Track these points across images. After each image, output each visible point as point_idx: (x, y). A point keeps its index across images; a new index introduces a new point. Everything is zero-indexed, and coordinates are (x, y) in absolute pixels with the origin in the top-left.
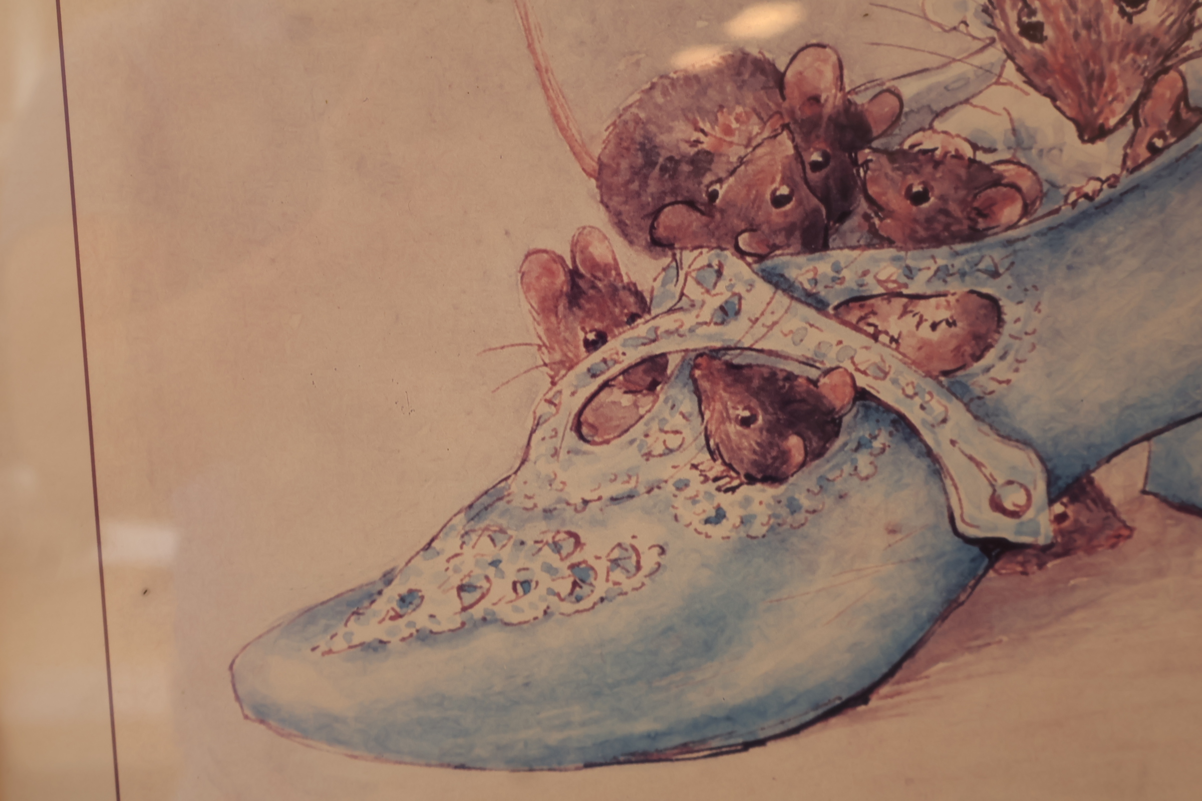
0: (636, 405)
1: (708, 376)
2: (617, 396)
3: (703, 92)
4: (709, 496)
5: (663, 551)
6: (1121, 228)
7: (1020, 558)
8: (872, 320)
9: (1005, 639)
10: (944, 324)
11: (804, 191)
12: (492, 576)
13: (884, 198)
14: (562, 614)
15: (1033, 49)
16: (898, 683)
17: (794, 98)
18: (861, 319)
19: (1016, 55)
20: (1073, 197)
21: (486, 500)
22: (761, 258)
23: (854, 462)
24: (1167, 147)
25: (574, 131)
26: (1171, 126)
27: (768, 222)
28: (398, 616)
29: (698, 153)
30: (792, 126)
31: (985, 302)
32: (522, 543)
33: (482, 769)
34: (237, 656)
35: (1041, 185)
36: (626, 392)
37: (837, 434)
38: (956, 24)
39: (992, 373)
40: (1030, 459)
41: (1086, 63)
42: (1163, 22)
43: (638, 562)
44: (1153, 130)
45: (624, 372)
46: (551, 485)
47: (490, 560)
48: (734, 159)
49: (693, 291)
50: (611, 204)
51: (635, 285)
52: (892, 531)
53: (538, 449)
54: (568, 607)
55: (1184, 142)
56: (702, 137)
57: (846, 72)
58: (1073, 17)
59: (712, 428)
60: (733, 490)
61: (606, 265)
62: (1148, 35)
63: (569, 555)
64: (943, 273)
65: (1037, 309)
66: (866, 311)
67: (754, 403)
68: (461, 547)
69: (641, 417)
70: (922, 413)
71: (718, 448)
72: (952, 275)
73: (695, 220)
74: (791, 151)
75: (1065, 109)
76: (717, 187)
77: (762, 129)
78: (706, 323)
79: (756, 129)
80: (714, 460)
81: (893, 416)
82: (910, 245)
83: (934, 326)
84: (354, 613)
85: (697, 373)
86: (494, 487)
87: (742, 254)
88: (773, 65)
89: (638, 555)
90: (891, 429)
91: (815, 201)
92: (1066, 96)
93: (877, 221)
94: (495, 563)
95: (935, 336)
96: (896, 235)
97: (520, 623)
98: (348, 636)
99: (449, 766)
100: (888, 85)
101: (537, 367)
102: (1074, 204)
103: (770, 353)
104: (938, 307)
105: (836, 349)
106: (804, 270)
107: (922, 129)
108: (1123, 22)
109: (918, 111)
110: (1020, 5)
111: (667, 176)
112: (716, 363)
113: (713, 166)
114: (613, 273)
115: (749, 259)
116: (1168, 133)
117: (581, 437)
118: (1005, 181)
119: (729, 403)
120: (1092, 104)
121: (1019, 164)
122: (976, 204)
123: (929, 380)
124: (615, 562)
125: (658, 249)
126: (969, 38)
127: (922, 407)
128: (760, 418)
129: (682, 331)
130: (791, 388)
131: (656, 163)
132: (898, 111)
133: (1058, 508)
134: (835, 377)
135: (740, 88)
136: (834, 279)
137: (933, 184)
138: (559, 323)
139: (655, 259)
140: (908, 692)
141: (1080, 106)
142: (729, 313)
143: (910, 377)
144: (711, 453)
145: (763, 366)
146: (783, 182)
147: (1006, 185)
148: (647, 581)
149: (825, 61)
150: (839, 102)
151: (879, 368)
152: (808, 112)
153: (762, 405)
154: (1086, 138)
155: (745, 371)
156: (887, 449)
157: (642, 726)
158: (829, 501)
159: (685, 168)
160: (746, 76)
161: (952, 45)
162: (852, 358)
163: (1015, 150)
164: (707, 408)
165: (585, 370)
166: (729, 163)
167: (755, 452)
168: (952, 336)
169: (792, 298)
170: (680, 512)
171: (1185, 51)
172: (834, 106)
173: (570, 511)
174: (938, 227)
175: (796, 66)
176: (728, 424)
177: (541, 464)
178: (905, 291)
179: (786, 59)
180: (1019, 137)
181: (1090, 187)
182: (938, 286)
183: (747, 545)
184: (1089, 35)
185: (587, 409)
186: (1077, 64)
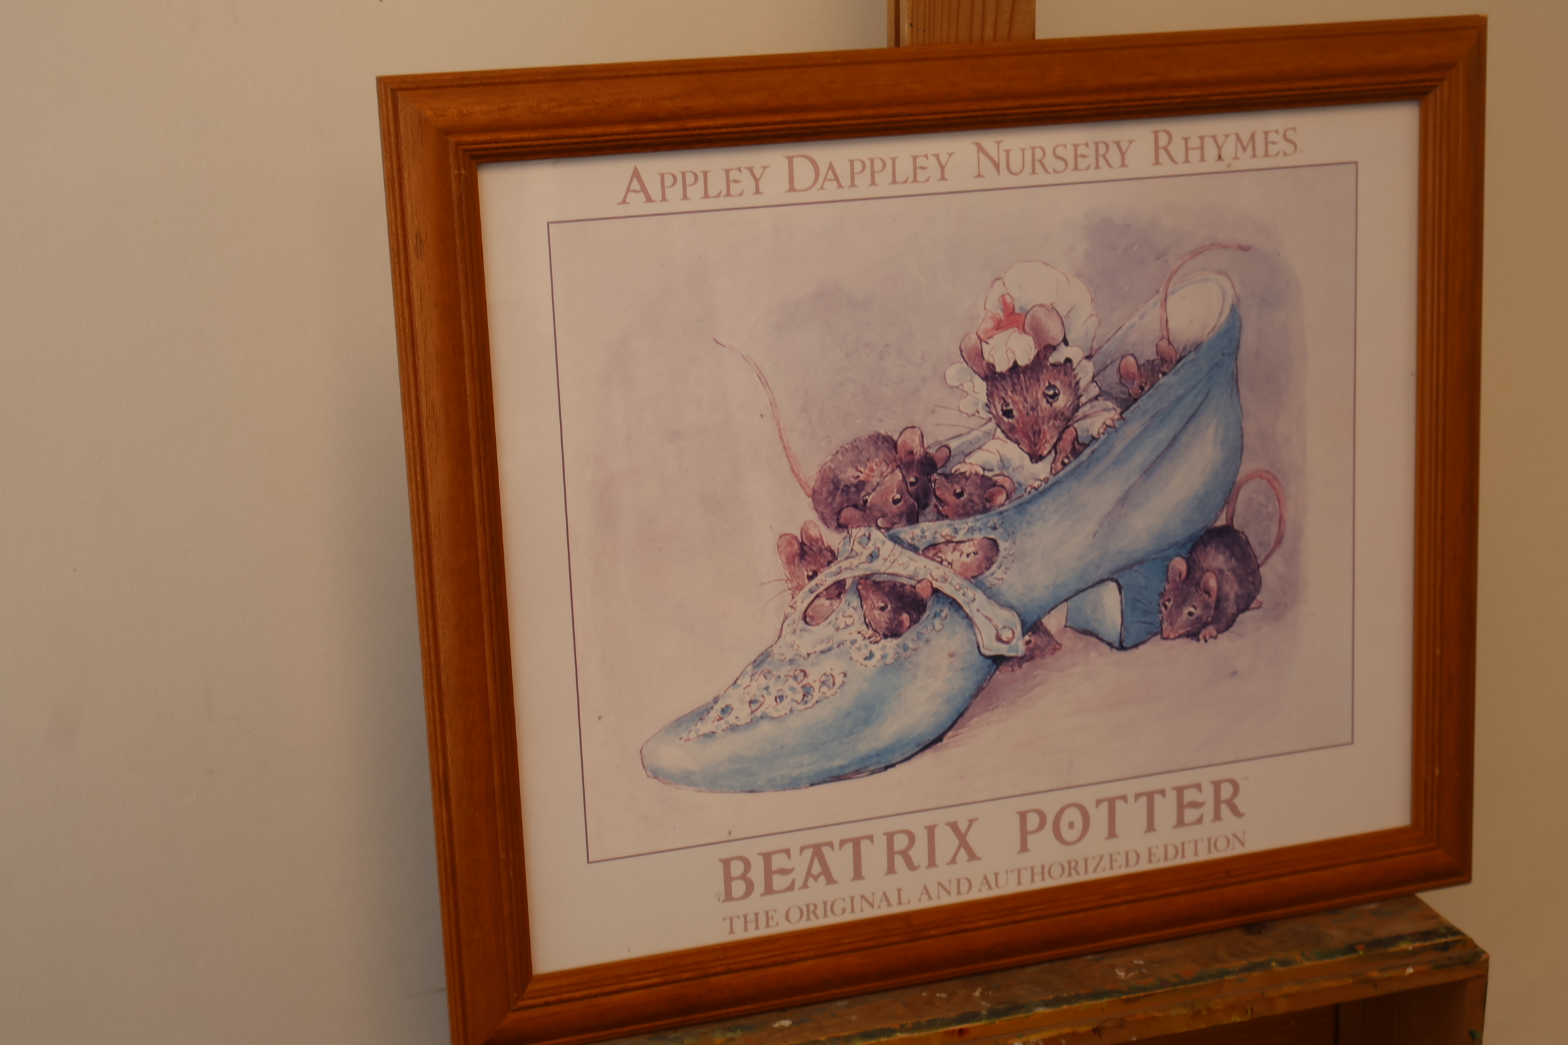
0: (831, 605)
1: (865, 588)
2: (824, 602)
3: (860, 453)
4: (866, 646)
5: (845, 675)
6: (1051, 502)
7: (1010, 664)
8: (940, 555)
9: (1005, 704)
10: (972, 555)
11: (907, 496)
12: (765, 695)
13: (943, 497)
14: (798, 711)
15: (1008, 422)
16: (956, 730)
17: (902, 452)
18: (935, 555)
19: (1001, 425)
20: (1029, 489)
21: (762, 657)
22: (888, 529)
23: (933, 624)
24: (1070, 462)
25: (802, 476)
26: (1071, 453)
27: (891, 512)
28: (721, 719)
29: (858, 482)
30: (901, 466)
31: (991, 542)
32: (779, 677)
33: (761, 792)
34: (644, 746)
35: (1014, 485)
36: (827, 599)
37: (925, 611)
38: (974, 413)
39: (995, 575)
40: (1013, 615)
41: (1033, 426)
42: (1066, 405)
43: (834, 682)
44: (1063, 455)
45: (826, 589)
46: (792, 647)
47: (764, 687)
48: (875, 483)
49: (857, 548)
50: (819, 509)
51: (830, 547)
52: (951, 655)
53: (787, 630)
54: (801, 707)
55: (1077, 459)
56: (860, 474)
58: (1026, 405)
59: (867, 613)
60: (877, 642)
61: (817, 539)
62: (1059, 411)
63: (801, 681)
64: (971, 530)
65: (1014, 543)
66: (937, 550)
67: (886, 599)
68: (751, 682)
69: (834, 611)
70: (963, 597)
71: (870, 623)
72: (975, 530)
73: (857, 514)
74: (900, 477)
75: (1024, 448)
76: (867, 497)
77: (887, 468)
78: (863, 563)
79: (885, 469)
80: (868, 628)
81: (950, 600)
82: (956, 517)
83: (968, 555)
84: (699, 719)
85: (860, 587)
86: (766, 651)
87: (879, 528)
88: (892, 438)
89: (834, 678)
90: (950, 606)
91: (912, 501)
92: (1024, 442)
93: (940, 508)
94: (767, 688)
95: (968, 560)
96: (950, 514)
97: (779, 717)
98: (697, 731)
99: (745, 791)
100: (944, 443)
101: (785, 590)
102: (1029, 492)
103: (894, 575)
104: (969, 546)
105: (923, 570)
106: (908, 533)
107: (960, 463)
108: (1048, 406)
109: (958, 454)
110: (1002, 401)
111: (844, 494)
112: (869, 582)
113: (865, 488)
114: (820, 542)
115: (883, 530)
116: (1070, 456)
117: (806, 623)
118: (998, 484)
119: (875, 601)
120: (1035, 445)
121: (1004, 476)
122: (985, 496)
123: (966, 581)
125: (841, 529)
126: (980, 419)
127: (963, 595)
128: (889, 606)
129: (852, 567)
130: (903, 590)
131: (839, 488)
132: (949, 455)
133: (1027, 638)
134: (924, 584)
135: (877, 450)
136: (922, 537)
137: (965, 488)
138: (795, 569)
140: (961, 734)
141: (1030, 446)
142: (874, 557)
143: (957, 580)
144: (867, 625)
145: (890, 581)
146: (897, 492)
147: (998, 486)
148: (838, 691)
149: (915, 434)
150: (922, 453)
151: (943, 578)
152: (908, 459)
153: (890, 600)
154: (1034, 461)
155: (882, 584)
156: (948, 616)
157: (837, 763)
159: (853, 489)
160: (880, 444)
161: (973, 422)
162: (931, 574)
164: (865, 604)
165: (807, 590)
166: (872, 485)
167: (887, 623)
168: (976, 560)
169: (903, 547)
170: (853, 655)
172: (920, 455)
173: (801, 660)
174: (968, 508)
175: (902, 437)
176: (874, 611)
177: (788, 637)
178: (954, 540)
179: (898, 435)
180: (1004, 463)
181: (1036, 484)
182: (969, 536)
183: (884, 669)
184: (1033, 413)
185: (809, 610)
186: (1028, 427)
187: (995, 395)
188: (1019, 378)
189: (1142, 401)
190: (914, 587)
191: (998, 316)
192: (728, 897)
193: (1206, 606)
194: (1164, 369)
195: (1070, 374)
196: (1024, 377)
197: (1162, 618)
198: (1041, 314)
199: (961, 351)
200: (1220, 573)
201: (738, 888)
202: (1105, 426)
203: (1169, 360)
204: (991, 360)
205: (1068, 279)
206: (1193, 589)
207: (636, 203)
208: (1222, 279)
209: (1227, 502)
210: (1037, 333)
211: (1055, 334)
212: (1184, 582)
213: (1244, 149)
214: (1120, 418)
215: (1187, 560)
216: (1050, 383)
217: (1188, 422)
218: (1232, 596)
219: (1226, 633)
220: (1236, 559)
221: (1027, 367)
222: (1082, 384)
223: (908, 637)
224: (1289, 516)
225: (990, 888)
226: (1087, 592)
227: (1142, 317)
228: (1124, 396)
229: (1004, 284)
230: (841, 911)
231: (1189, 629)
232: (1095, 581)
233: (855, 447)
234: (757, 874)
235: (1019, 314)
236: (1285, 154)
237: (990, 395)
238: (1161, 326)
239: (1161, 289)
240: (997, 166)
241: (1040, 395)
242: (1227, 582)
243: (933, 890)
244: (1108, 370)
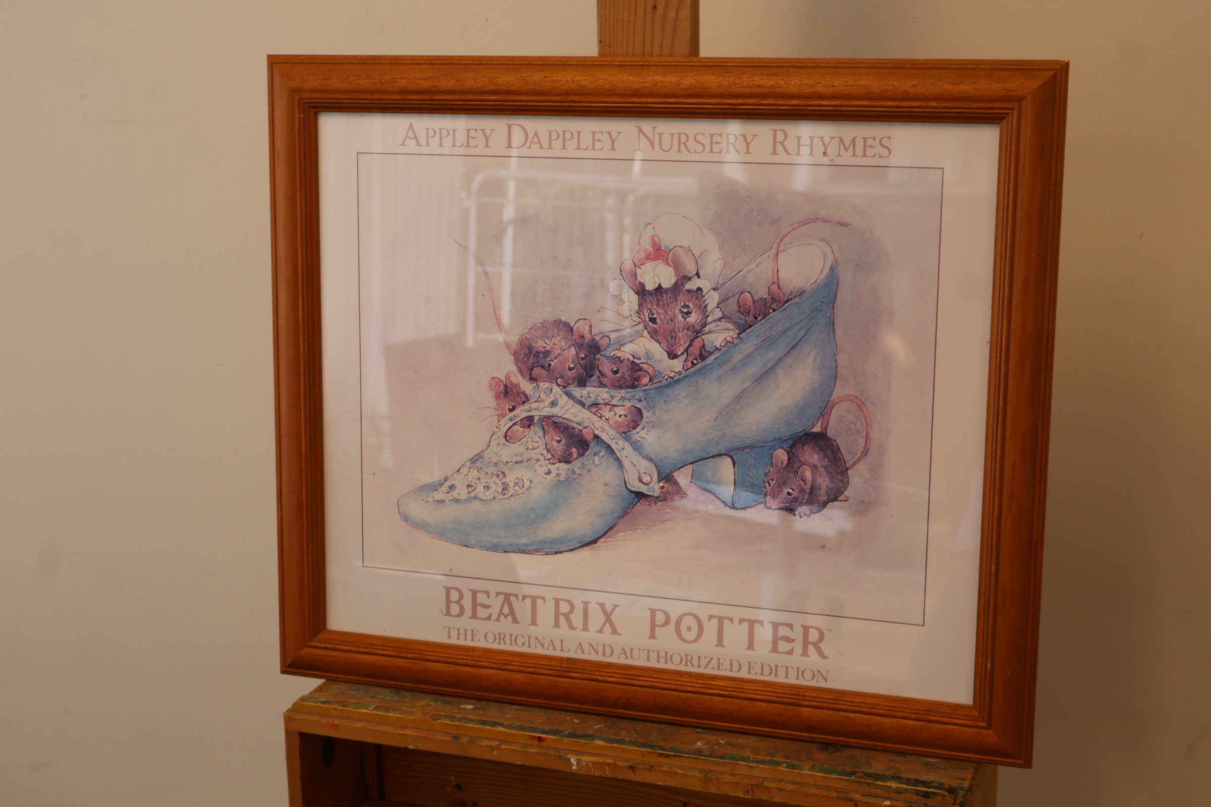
0: (524, 432)
1: (547, 425)
2: (518, 428)
3: (547, 331)
4: (546, 465)
6: (682, 389)
7: (648, 500)
8: (600, 412)
9: (643, 528)
10: (623, 416)
11: (579, 366)
12: (477, 483)
13: (604, 371)
14: (499, 499)
15: (653, 326)
16: (607, 538)
17: (576, 336)
18: (596, 411)
19: (647, 328)
20: (666, 377)
21: (476, 457)
22: (564, 387)
23: (593, 459)
24: (698, 363)
25: (507, 340)
26: (699, 356)
27: (567, 375)
28: (448, 493)
29: (545, 351)
30: (575, 345)
31: (637, 410)
32: (487, 473)
33: (472, 548)
34: (400, 499)
35: (655, 372)
36: (521, 427)
37: (588, 449)
38: (628, 316)
39: (639, 434)
40: (652, 466)
41: (671, 333)
42: (696, 321)
43: (523, 484)
44: (693, 357)
45: (521, 420)
46: (497, 455)
47: (477, 478)
48: (557, 354)
49: (543, 396)
50: (518, 365)
51: (525, 392)
52: (606, 485)
53: (493, 443)
54: (501, 497)
55: (703, 362)
56: (547, 346)
57: (592, 329)
58: (666, 317)
59: (548, 442)
60: (554, 464)
61: (516, 384)
62: (691, 325)
63: (502, 479)
64: (623, 399)
65: (654, 414)
67: (561, 435)
68: (469, 472)
69: (526, 436)
70: (616, 446)
71: (550, 449)
72: (626, 399)
73: (544, 373)
74: (575, 353)
75: (664, 347)
76: (551, 362)
77: (566, 345)
78: (546, 407)
79: (564, 345)
80: (548, 453)
81: (607, 445)
82: (612, 388)
83: (620, 416)
84: (435, 490)
85: (544, 423)
86: (479, 453)
87: (559, 385)
88: (569, 324)
89: (523, 482)
90: (606, 450)
91: (582, 370)
92: (664, 343)
93: (602, 379)
94: (479, 479)
95: (620, 420)
96: (608, 384)
97: (486, 500)
98: (433, 497)
99: (462, 545)
100: (606, 334)
102: (667, 380)
103: (567, 419)
104: (621, 410)
105: (588, 420)
106: (578, 393)
107: (617, 350)
108: (683, 320)
109: (616, 344)
110: (649, 311)
111: (535, 357)
112: (549, 420)
113: (550, 355)
114: (518, 387)
115: (561, 387)
116: (698, 359)
117: (507, 440)
119: (554, 435)
120: (672, 346)
121: (648, 364)
122: (634, 376)
123: (618, 434)
124: (516, 484)
125: (532, 381)
126: (632, 321)
127: (616, 443)
128: (563, 441)
129: (539, 408)
130: (573, 432)
131: (532, 353)
132: (609, 343)
133: (661, 484)
134: (587, 430)
135: (559, 331)
136: (588, 397)
137: (620, 368)
138: (501, 402)
139: (531, 384)
140: (610, 542)
141: (668, 347)
142: (554, 404)
143: (612, 432)
144: (547, 451)
145: (564, 423)
146: (572, 363)
147: (644, 371)
148: (526, 491)
149: (586, 324)
150: (590, 338)
151: (602, 428)
152: (580, 341)
153: (564, 437)
154: (671, 357)
155: (559, 424)
156: (604, 457)
157: (523, 541)
158: (585, 472)
159: (541, 355)
160: (561, 327)
161: (627, 323)
162: (593, 424)
163: (647, 360)
164: (546, 435)
165: (508, 418)
166: (555, 355)
167: (561, 452)
168: (626, 420)
169: (574, 401)
170: (537, 469)
171: (704, 331)
172: (589, 340)
173: (502, 465)
174: (622, 383)
176: (553, 442)
177: (494, 448)
178: (611, 403)
179: (574, 323)
180: (648, 355)
181: (672, 374)
182: (621, 403)
183: (558, 484)
184: (672, 324)
185: (509, 431)
186: (667, 333)
187: (644, 306)
188: (662, 296)
189: (756, 327)
190: (581, 431)
191: (648, 250)
192: (448, 613)
193: (802, 491)
194: (774, 306)
195: (701, 299)
196: (666, 295)
197: (766, 491)
198: (681, 253)
199: (621, 271)
200: (814, 468)
201: (455, 609)
202: (725, 341)
203: (778, 300)
204: (642, 281)
205: (701, 230)
206: (792, 475)
207: (411, 146)
208: (823, 244)
209: (822, 415)
210: (677, 265)
211: (691, 269)
212: (785, 468)
213: (846, 149)
214: (738, 337)
215: (788, 453)
216: (685, 303)
217: (792, 349)
218: (824, 487)
219: (817, 514)
220: (828, 460)
221: (668, 289)
222: (709, 308)
223: (576, 465)
224: (874, 435)
225: (626, 658)
226: (708, 460)
227: (757, 266)
228: (741, 322)
229: (654, 228)
230: (522, 645)
231: (788, 505)
232: (715, 454)
233: (543, 326)
234: (467, 602)
235: (664, 250)
236: (880, 157)
237: (640, 305)
238: (773, 274)
239: (774, 247)
240: (652, 144)
241: (677, 311)
242: (820, 476)
243: (586, 647)
244: (729, 301)
